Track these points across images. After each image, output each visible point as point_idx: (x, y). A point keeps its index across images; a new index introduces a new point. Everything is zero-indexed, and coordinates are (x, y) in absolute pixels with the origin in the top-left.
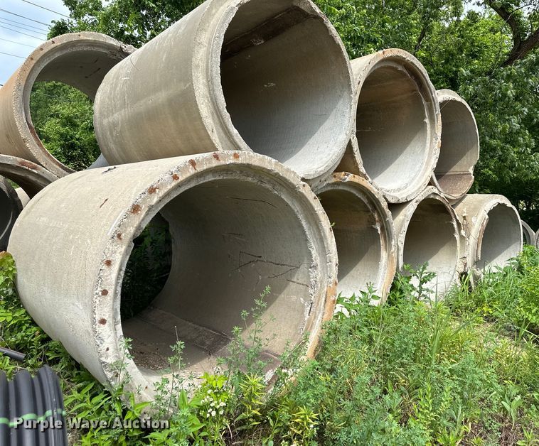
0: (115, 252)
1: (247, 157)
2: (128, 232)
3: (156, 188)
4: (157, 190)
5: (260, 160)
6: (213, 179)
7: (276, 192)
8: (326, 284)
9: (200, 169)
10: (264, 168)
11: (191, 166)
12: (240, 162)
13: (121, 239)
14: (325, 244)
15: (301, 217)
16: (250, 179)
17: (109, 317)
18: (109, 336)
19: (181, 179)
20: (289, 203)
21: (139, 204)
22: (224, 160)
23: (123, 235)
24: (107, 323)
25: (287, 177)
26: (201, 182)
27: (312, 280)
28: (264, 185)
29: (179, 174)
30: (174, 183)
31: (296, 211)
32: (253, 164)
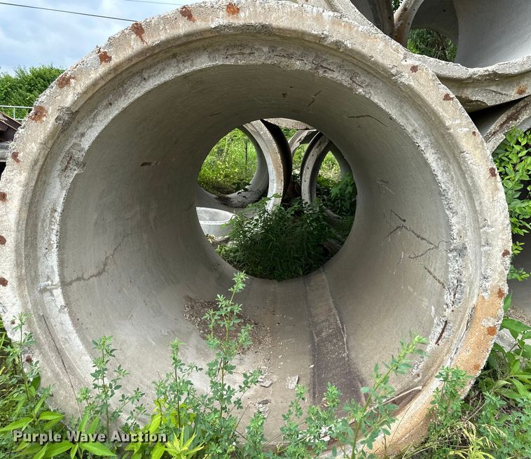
0: (11, 180)
1: (259, 9)
2: (27, 150)
3: (70, 77)
4: (72, 81)
5: (292, 14)
6: (210, 64)
7: (360, 90)
8: (476, 291)
9: (152, 40)
10: (303, 33)
11: (134, 36)
12: (241, 22)
13: (18, 161)
14: (477, 204)
15: (422, 143)
16: (298, 64)
17: (12, 277)
18: (14, 304)
19: (116, 60)
20: (393, 112)
21: (42, 105)
22: (205, 19)
23: (21, 155)
24: (9, 286)
25: (365, 51)
26: (186, 71)
27: (451, 276)
28: (329, 75)
29: (111, 52)
30: (103, 68)
31: (409, 129)
32: (274, 24)
